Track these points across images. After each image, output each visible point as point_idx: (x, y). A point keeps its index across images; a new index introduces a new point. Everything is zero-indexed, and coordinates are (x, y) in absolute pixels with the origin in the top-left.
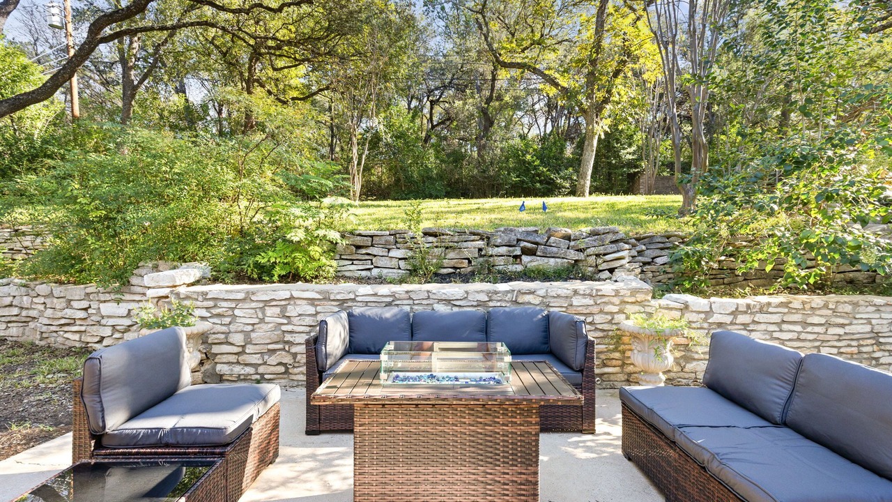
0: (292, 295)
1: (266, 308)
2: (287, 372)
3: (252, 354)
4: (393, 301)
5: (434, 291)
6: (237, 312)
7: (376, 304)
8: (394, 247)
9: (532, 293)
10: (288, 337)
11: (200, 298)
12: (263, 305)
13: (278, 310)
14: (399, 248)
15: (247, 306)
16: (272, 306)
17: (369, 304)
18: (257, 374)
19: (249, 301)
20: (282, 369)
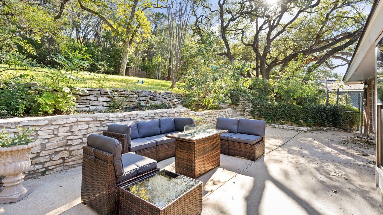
0: (77, 120)
1: (60, 128)
2: (64, 162)
3: (44, 156)
4: (124, 119)
5: (139, 114)
6: (39, 133)
7: (117, 121)
8: (100, 96)
9: (166, 113)
10: (70, 143)
11: (13, 127)
12: (59, 127)
13: (67, 129)
14: (102, 97)
15: (48, 128)
16: (64, 127)
17: (114, 121)
18: (44, 167)
19: (50, 125)
20: (61, 161)
